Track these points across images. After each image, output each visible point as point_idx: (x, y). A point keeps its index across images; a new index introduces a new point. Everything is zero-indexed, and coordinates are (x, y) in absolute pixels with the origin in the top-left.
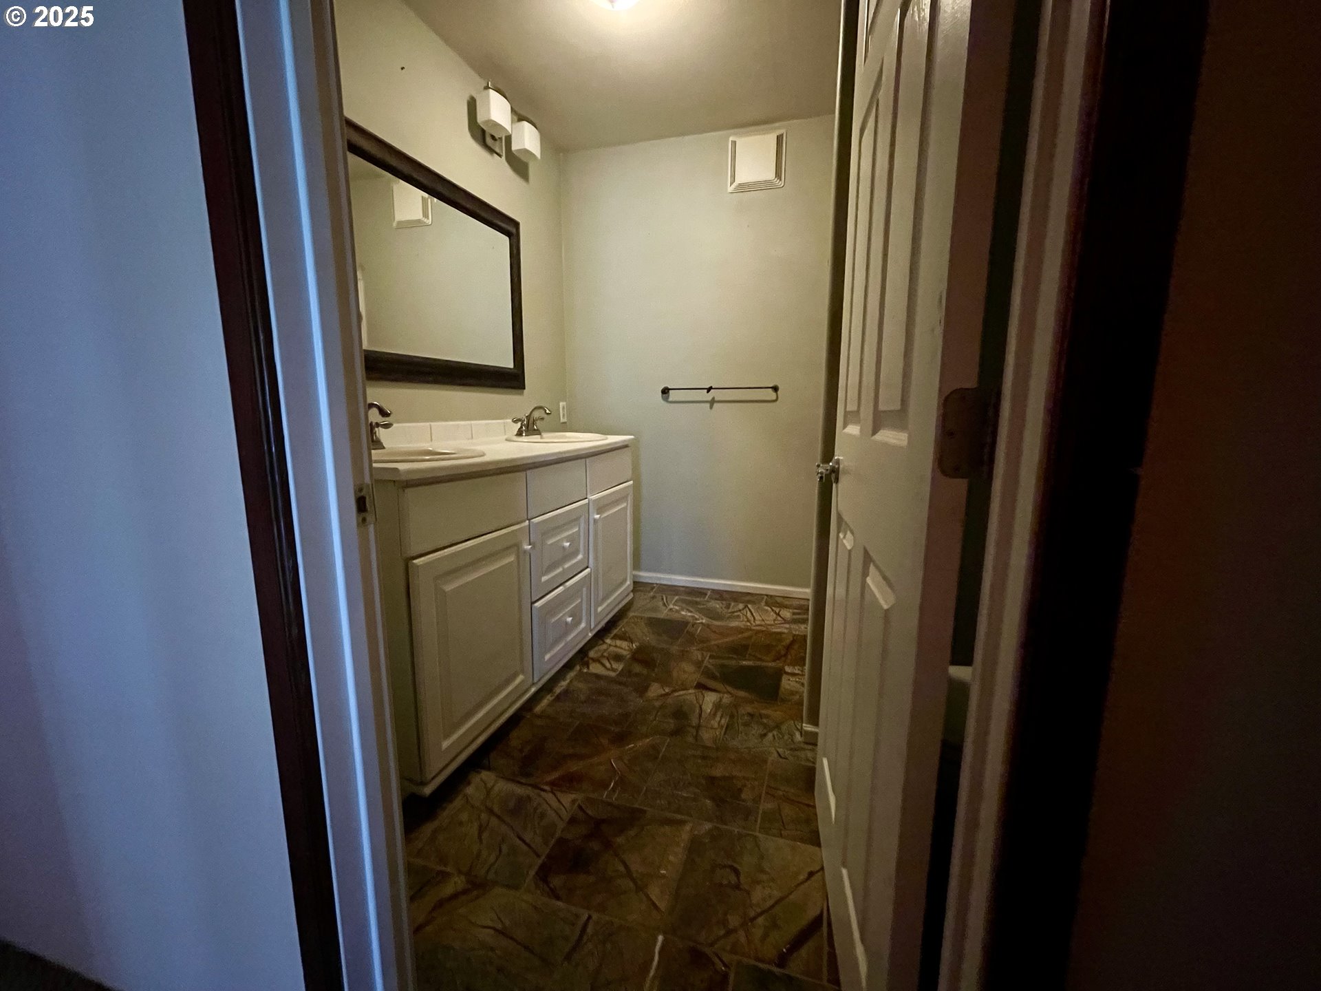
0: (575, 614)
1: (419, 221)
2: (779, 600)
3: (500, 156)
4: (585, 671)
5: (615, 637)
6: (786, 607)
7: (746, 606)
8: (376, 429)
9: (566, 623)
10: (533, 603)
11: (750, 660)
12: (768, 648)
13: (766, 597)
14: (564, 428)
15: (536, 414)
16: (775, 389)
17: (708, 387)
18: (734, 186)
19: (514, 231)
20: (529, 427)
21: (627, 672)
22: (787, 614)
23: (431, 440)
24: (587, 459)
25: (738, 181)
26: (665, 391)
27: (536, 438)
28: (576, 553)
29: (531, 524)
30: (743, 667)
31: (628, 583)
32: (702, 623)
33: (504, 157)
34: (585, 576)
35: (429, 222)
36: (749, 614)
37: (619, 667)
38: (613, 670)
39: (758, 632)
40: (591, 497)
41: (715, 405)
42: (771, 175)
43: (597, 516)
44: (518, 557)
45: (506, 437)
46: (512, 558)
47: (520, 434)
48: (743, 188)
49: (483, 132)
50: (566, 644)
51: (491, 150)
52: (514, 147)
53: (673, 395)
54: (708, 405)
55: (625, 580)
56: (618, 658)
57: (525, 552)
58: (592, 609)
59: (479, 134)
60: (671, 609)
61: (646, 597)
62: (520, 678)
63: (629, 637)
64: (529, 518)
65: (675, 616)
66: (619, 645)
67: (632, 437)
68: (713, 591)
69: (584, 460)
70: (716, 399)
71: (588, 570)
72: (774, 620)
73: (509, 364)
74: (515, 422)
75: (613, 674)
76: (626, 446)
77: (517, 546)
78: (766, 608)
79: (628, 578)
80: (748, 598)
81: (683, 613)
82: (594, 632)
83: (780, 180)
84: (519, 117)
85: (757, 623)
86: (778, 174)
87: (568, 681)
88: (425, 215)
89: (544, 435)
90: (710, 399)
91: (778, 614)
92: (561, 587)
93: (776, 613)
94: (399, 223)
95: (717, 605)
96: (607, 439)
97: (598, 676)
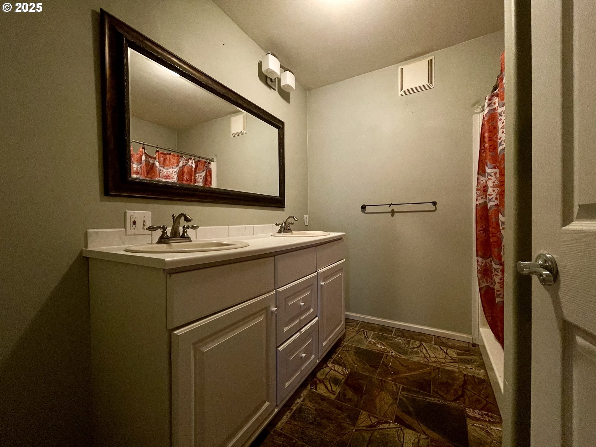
0: (308, 352)
1: (242, 132)
2: (445, 341)
3: (275, 90)
4: (314, 390)
5: (335, 362)
6: (451, 347)
7: (421, 344)
8: (187, 230)
9: (302, 357)
10: (277, 347)
11: (434, 397)
12: (447, 385)
13: (434, 337)
14: (306, 228)
15: (290, 220)
16: (434, 203)
17: (390, 204)
18: (402, 92)
19: (281, 126)
20: (285, 228)
21: (342, 397)
22: (453, 353)
23: (229, 236)
24: (317, 247)
25: (404, 89)
26: (363, 207)
27: (289, 234)
28: (308, 309)
29: (277, 292)
30: (430, 404)
31: (342, 323)
32: (392, 356)
33: (277, 90)
34: (315, 324)
35: (246, 132)
36: (425, 351)
37: (337, 389)
38: (333, 392)
39: (435, 369)
40: (319, 271)
41: (396, 214)
42: (425, 81)
43: (323, 283)
44: (267, 317)
45: (271, 234)
46: (261, 319)
47: (280, 232)
48: (408, 92)
49: (266, 77)
50: (301, 372)
51: (270, 87)
52: (282, 84)
53: (368, 209)
54: (390, 214)
55: (341, 322)
56: (336, 381)
57: (272, 312)
58: (320, 343)
59: (264, 78)
60: (370, 341)
61: (353, 330)
62: (267, 404)
63: (343, 363)
64: (276, 288)
65: (373, 348)
66: (336, 369)
67: (345, 233)
68: (397, 329)
69: (315, 247)
70: (395, 210)
71: (317, 318)
72: (445, 358)
73: (276, 194)
74: (277, 225)
75: (333, 397)
76: (341, 239)
77: (267, 308)
78: (436, 346)
79: (343, 320)
80: (422, 337)
81: (378, 346)
82: (320, 360)
83: (431, 84)
84: (284, 68)
85: (433, 359)
86: (430, 81)
87: (302, 399)
88: (244, 129)
89: (294, 232)
90: (390, 210)
91: (446, 353)
92: (298, 333)
93: (444, 352)
94: (233, 134)
95: (400, 341)
96: (329, 234)
97: (323, 398)
